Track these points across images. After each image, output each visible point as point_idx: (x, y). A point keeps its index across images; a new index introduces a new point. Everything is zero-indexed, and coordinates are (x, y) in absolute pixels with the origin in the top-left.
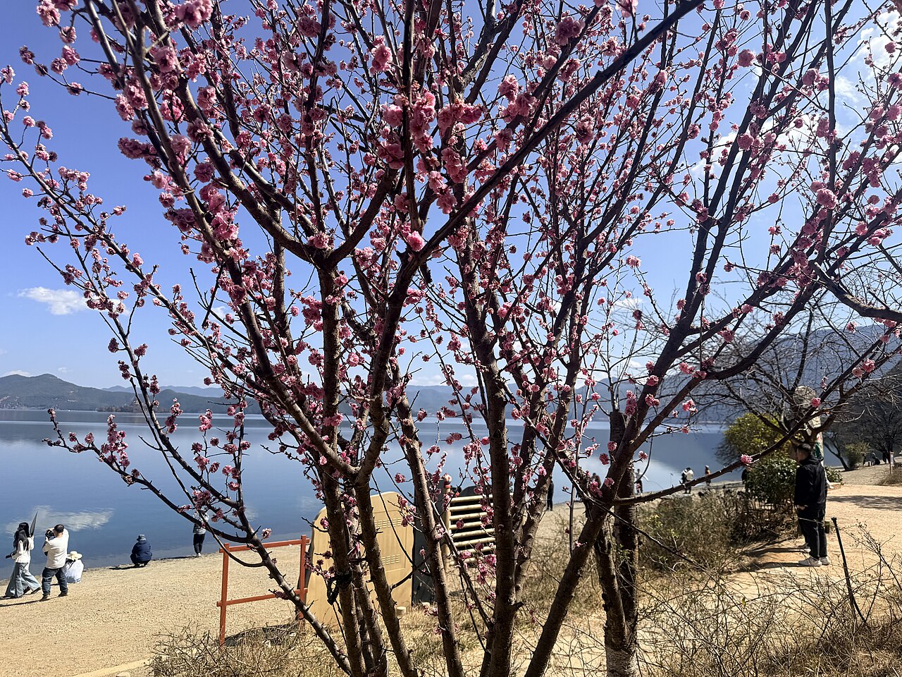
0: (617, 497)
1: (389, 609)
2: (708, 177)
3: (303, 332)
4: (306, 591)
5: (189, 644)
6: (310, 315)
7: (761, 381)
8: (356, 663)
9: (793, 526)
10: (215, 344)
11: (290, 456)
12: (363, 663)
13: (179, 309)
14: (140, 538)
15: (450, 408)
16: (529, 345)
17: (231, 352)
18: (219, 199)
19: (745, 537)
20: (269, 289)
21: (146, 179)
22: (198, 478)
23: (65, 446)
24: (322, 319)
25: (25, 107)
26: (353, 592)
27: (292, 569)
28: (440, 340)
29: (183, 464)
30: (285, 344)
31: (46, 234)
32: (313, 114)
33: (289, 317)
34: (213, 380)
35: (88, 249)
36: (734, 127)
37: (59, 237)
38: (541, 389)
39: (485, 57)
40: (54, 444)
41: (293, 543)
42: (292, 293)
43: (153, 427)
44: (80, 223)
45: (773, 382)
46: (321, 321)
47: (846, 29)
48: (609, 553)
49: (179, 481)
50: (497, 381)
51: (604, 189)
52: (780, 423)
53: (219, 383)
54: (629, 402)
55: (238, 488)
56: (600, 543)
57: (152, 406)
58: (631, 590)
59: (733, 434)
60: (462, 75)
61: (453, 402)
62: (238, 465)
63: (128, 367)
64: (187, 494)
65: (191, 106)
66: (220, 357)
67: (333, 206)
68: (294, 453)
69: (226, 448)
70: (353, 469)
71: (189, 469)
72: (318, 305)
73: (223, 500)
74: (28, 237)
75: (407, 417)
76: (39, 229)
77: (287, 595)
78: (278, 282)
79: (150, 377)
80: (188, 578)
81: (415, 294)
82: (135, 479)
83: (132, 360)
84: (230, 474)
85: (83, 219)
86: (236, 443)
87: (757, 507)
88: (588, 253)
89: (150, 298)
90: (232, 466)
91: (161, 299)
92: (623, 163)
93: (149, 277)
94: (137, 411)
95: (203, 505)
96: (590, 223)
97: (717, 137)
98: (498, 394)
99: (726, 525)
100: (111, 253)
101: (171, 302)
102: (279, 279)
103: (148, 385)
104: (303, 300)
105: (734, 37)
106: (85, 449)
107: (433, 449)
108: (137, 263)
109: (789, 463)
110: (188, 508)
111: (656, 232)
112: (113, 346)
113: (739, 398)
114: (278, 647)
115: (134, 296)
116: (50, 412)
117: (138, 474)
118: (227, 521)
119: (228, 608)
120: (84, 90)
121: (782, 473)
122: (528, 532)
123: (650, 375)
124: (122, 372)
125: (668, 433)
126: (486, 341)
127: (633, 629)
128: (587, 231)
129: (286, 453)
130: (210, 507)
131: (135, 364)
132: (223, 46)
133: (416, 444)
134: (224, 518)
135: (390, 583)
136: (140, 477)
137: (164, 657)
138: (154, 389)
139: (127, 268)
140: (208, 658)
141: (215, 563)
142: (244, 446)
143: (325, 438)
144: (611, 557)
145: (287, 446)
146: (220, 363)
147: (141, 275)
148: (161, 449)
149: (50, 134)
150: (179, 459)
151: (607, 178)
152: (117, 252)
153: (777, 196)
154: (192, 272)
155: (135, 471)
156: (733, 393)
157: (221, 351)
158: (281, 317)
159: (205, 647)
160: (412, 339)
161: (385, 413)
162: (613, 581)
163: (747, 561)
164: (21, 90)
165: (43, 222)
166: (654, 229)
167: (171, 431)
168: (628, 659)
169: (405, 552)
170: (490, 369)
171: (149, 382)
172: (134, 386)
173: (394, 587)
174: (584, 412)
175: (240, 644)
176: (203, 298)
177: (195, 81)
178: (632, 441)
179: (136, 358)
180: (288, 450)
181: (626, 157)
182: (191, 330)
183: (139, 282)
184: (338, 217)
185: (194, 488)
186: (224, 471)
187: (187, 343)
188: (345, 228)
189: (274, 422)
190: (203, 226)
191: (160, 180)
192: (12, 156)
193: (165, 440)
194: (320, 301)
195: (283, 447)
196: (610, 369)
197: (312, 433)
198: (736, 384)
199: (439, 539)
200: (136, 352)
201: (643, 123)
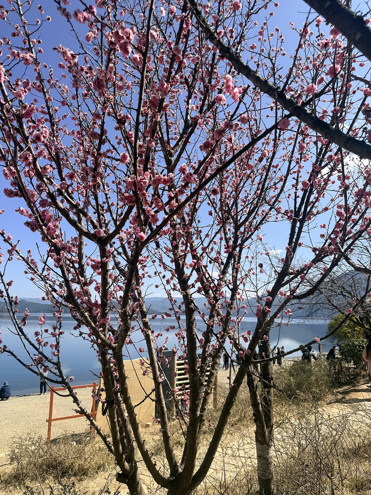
0: (253, 360)
1: (133, 418)
2: (296, 197)
3: (92, 275)
4: (96, 413)
5: (30, 443)
6: (94, 267)
7: (346, 296)
8: (117, 448)
9: (367, 377)
10: (48, 279)
11: (84, 338)
12: (121, 448)
13: (30, 261)
14: (5, 383)
15: (169, 312)
16: (210, 279)
17: (56, 283)
18: (50, 216)
19: (339, 383)
20: (76, 253)
21: (16, 211)
22: (37, 349)
24: (100, 269)
26: (116, 410)
27: (89, 401)
28: (164, 277)
29: (30, 342)
30: (83, 281)
32: (96, 175)
33: (85, 266)
34: (46, 298)
36: (308, 173)
38: (216, 303)
39: (184, 140)
41: (89, 386)
42: (86, 257)
43: (15, 323)
45: (351, 296)
46: (100, 270)
47: (356, 129)
48: (256, 390)
49: (28, 351)
50: (190, 299)
51: (249, 200)
52: (357, 319)
53: (49, 300)
54: (258, 310)
55: (58, 355)
56: (252, 385)
57: (15, 312)
58: (269, 411)
59: (332, 325)
60: (173, 149)
61: (171, 309)
62: (58, 343)
63: (3, 292)
64: (31, 358)
65: (38, 170)
66: (51, 286)
67: (109, 210)
68: (87, 337)
69: (52, 334)
70: (114, 345)
71: (33, 345)
72: (98, 262)
73: (50, 361)
75: (145, 318)
77: (82, 412)
78: (80, 249)
79: (14, 297)
80: (31, 407)
81: (142, 260)
82: (4, 350)
83: (5, 288)
84: (54, 348)
86: (57, 331)
87: (347, 366)
88: (240, 232)
89: (15, 256)
90: (55, 343)
91: (21, 257)
92: (258, 187)
93: (15, 246)
94: (6, 312)
95: (39, 364)
96: (241, 217)
97: (301, 177)
98: (190, 306)
99: (328, 376)
101: (26, 258)
102: (81, 247)
103: (12, 301)
104: (91, 260)
105: (307, 129)
107: (159, 334)
108: (9, 238)
109: (363, 341)
110: (32, 365)
111: (276, 221)
113: (334, 306)
114: (79, 445)
115: (8, 255)
117: (6, 348)
118: (52, 372)
119: (53, 423)
121: (359, 347)
122: (210, 379)
123: (268, 296)
125: (279, 326)
126: (184, 279)
127: (271, 433)
128: (239, 221)
129: (83, 337)
130: (43, 365)
131: (7, 290)
132: (54, 140)
133: (150, 332)
134: (50, 371)
135: (133, 404)
136: (7, 349)
137: (16, 451)
138: (16, 303)
139: (4, 241)
140: (41, 451)
141: (46, 398)
142: (61, 333)
143: (101, 329)
144: (257, 392)
145: (83, 333)
146: (50, 289)
147: (11, 245)
148: (19, 334)
150: (28, 339)
151: (250, 194)
153: (327, 208)
154: (37, 245)
155: (5, 346)
156: (331, 302)
157: (51, 283)
158: (81, 267)
159: (39, 444)
160: (150, 276)
161: (129, 317)
162: (259, 406)
163: (340, 396)
166: (275, 219)
167: (24, 325)
168: (268, 449)
169: (143, 389)
170: (186, 293)
171: (13, 299)
172: (6, 302)
173: (135, 406)
174: (238, 315)
175: (58, 443)
176: (42, 257)
177: (40, 158)
178: (260, 330)
179: (7, 287)
180: (84, 335)
181: (259, 184)
182: (36, 272)
183: (10, 248)
184: (112, 215)
185: (35, 355)
186: (51, 346)
187: (34, 279)
188: (115, 221)
189: (77, 320)
190: (42, 229)
191: (23, 211)
193: (21, 330)
194: (100, 260)
195: (81, 334)
196: (257, 291)
197: (93, 327)
198: (332, 298)
199: (161, 382)
200: (7, 284)
201: (266, 168)
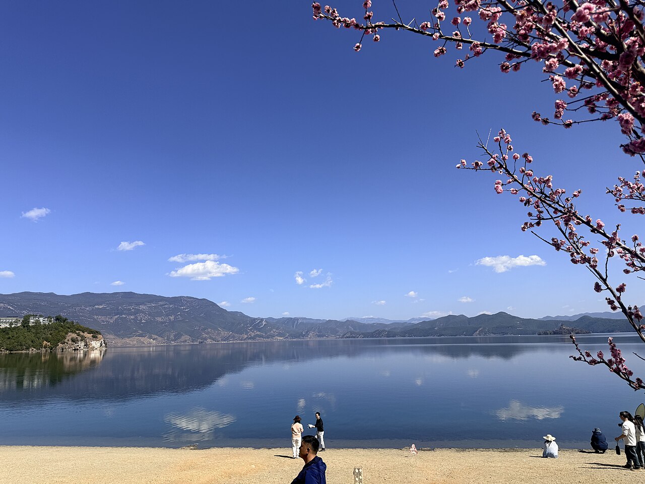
13: (640, 252)
23: (585, 361)
25: (511, 149)
31: (534, 222)
35: (567, 224)
37: (542, 222)
40: (578, 359)
44: (556, 209)
57: (640, 329)
63: (613, 302)
74: (523, 226)
76: (529, 220)
79: (632, 308)
82: (640, 386)
83: (615, 296)
85: (557, 206)
100: (579, 223)
101: (633, 249)
103: (632, 314)
106: (599, 363)
108: (600, 226)
112: (598, 288)
115: (606, 250)
116: (571, 337)
117: (641, 382)
120: (575, 122)
124: (610, 306)
131: (618, 299)
136: (643, 385)
138: (638, 316)
139: (592, 231)
147: (605, 235)
149: (531, 159)
152: (583, 222)
155: (638, 380)
164: (507, 140)
165: (530, 214)
171: (633, 311)
179: (618, 294)
183: (605, 240)
192: (511, 180)
200: (618, 290)
